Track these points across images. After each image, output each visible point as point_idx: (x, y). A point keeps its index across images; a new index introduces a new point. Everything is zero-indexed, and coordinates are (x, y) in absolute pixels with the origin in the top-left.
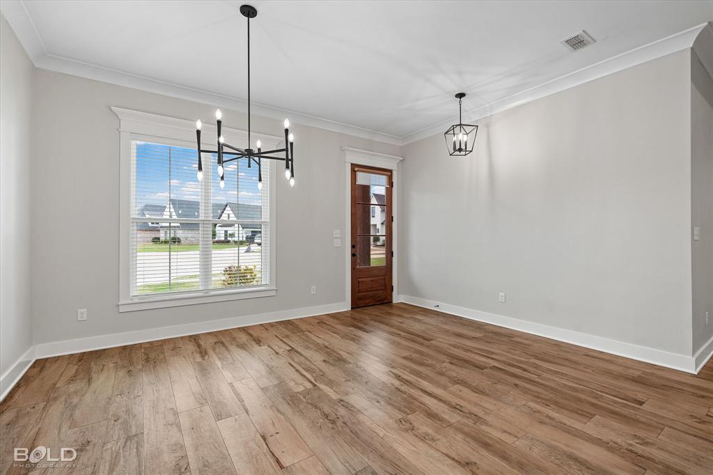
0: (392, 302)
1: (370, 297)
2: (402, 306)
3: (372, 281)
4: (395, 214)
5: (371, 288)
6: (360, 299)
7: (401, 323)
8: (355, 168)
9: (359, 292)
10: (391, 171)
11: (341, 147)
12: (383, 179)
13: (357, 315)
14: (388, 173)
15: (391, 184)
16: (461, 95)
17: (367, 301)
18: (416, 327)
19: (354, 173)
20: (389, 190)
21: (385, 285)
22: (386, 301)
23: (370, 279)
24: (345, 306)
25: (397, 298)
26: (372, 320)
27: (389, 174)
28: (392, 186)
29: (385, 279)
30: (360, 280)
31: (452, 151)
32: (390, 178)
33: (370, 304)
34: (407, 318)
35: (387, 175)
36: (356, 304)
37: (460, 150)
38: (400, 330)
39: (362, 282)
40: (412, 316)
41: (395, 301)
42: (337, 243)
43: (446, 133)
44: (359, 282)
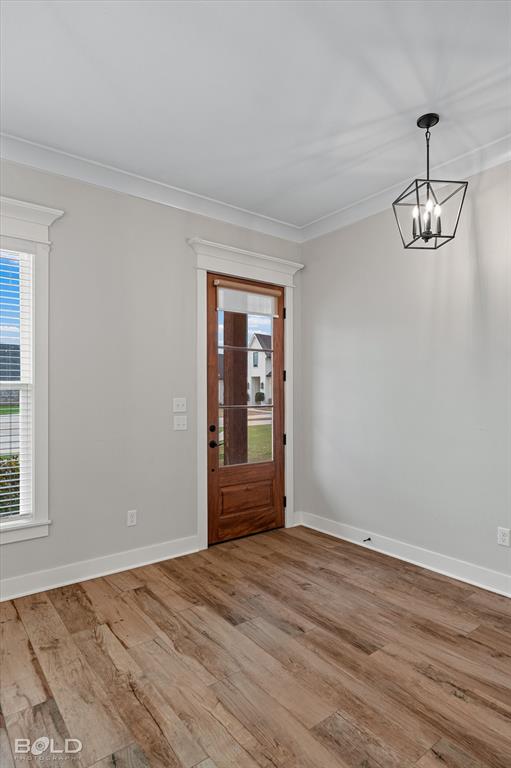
0: (283, 526)
1: (244, 521)
2: (303, 536)
3: (247, 490)
4: (288, 367)
5: (244, 504)
6: (224, 526)
7: (303, 586)
8: (215, 280)
9: (222, 513)
10: (282, 289)
11: (188, 240)
12: (268, 303)
13: (218, 565)
14: (277, 291)
15: (283, 313)
16: (428, 120)
17: (239, 528)
18: (334, 601)
19: (212, 289)
20: (279, 324)
21: (272, 496)
22: (274, 525)
23: (244, 487)
24: (196, 541)
25: (293, 518)
26: (247, 578)
27: (279, 293)
28: (284, 317)
29: (272, 485)
30: (224, 490)
31: (409, 238)
32: (281, 300)
33: (245, 533)
34: (313, 571)
35: (275, 296)
36: (218, 535)
37: (427, 237)
38: (302, 611)
39: (228, 493)
40: (322, 564)
41: (289, 524)
42: (180, 423)
43: (396, 202)
44: (223, 495)
